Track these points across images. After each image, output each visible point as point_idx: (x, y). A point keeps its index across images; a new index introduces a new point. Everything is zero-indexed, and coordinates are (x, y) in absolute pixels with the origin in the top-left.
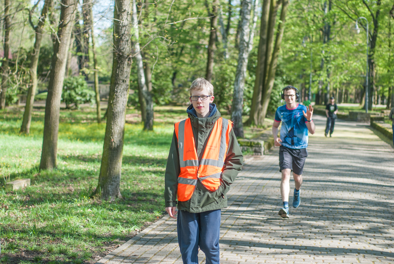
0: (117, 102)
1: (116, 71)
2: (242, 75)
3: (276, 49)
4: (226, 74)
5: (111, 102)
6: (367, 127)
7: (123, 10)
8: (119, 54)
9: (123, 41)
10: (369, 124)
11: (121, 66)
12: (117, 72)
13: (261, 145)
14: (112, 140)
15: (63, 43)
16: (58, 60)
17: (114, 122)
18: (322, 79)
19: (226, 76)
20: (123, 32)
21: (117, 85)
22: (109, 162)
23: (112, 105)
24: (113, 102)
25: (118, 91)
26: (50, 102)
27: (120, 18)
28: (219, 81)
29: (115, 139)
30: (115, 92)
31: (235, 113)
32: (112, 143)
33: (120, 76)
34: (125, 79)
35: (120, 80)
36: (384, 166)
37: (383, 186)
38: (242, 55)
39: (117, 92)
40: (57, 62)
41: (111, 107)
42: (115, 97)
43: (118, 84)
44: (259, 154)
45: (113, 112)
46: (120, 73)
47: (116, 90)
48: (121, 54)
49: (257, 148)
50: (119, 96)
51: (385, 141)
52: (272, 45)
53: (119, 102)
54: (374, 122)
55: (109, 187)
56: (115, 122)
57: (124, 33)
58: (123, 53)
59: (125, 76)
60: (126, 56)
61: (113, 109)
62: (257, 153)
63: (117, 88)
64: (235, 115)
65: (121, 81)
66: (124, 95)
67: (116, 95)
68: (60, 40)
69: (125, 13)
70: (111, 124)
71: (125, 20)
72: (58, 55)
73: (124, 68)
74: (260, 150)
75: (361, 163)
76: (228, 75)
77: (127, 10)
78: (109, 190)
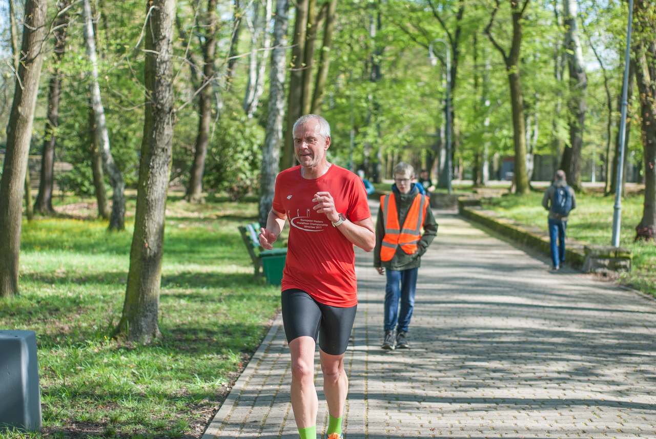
0: (153, 183)
1: (153, 133)
2: (276, 136)
3: (317, 92)
4: (229, 135)
5: (144, 184)
6: (454, 216)
7: (161, 37)
8: (157, 108)
9: (162, 85)
10: (456, 211)
11: (159, 126)
12: (154, 136)
14: (147, 245)
15: (28, 90)
16: (20, 117)
17: (148, 216)
18: (370, 139)
19: (228, 139)
20: (162, 72)
21: (153, 157)
22: (141, 280)
23: (146, 189)
24: (147, 184)
25: (155, 167)
26: (8, 187)
27: (157, 48)
28: (216, 147)
29: (150, 243)
30: (149, 168)
31: (266, 199)
32: (146, 249)
33: (158, 142)
34: (166, 147)
35: (157, 147)
36: (523, 277)
37: (544, 307)
38: (275, 104)
39: (153, 168)
40: (19, 121)
41: (144, 191)
42: (150, 175)
43: (154, 154)
45: (147, 200)
46: (157, 138)
47: (151, 164)
48: (159, 107)
50: (157, 174)
51: (498, 238)
52: (311, 86)
53: (157, 183)
54: (466, 208)
55: (141, 321)
56: (150, 216)
57: (164, 74)
58: (162, 105)
59: (166, 142)
60: (167, 109)
61: (146, 195)
63: (153, 161)
64: (266, 202)
65: (160, 150)
66: (165, 172)
67: (152, 173)
68: (24, 85)
69: (165, 42)
70: (144, 219)
71: (164, 52)
72: (20, 109)
73: (164, 128)
75: (485, 274)
76: (233, 137)
77: (167, 36)
78: (141, 325)
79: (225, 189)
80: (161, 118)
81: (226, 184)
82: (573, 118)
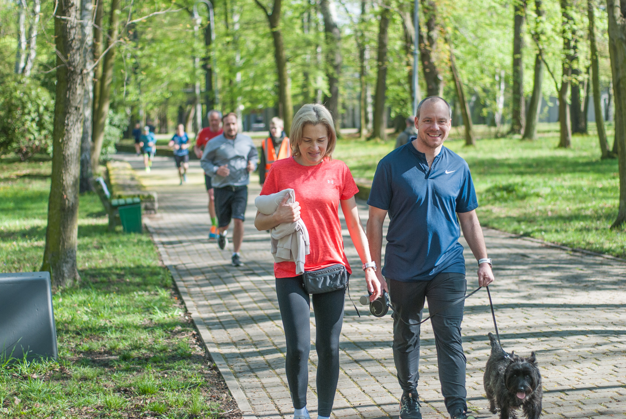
0: (69, 139)
1: (66, 94)
5: (60, 141)
7: (70, 4)
8: (70, 70)
9: (73, 49)
11: (72, 87)
12: (68, 96)
13: (153, 198)
14: (65, 196)
17: (65, 170)
20: (72, 37)
21: (68, 115)
22: (62, 229)
23: (62, 145)
24: (63, 140)
25: (70, 124)
27: (67, 14)
29: (68, 194)
30: (64, 126)
32: (65, 200)
33: (71, 102)
34: (78, 106)
35: (71, 106)
39: (68, 125)
41: (61, 148)
42: (65, 132)
43: (69, 113)
44: (153, 212)
45: (64, 156)
46: (71, 98)
47: (66, 122)
48: (72, 69)
49: (148, 204)
50: (72, 131)
53: (72, 139)
55: (63, 267)
56: (66, 170)
57: (74, 38)
58: (75, 67)
59: (78, 100)
60: (79, 71)
61: (63, 151)
62: (148, 212)
63: (68, 119)
65: (73, 109)
66: (78, 129)
67: (67, 130)
69: (73, 9)
70: (62, 173)
71: (73, 18)
73: (76, 89)
74: (153, 205)
77: (75, 3)
78: (63, 271)
79: (13, 150)
80: (74, 80)
81: (15, 145)
82: (331, 70)
